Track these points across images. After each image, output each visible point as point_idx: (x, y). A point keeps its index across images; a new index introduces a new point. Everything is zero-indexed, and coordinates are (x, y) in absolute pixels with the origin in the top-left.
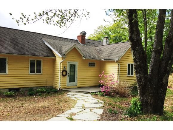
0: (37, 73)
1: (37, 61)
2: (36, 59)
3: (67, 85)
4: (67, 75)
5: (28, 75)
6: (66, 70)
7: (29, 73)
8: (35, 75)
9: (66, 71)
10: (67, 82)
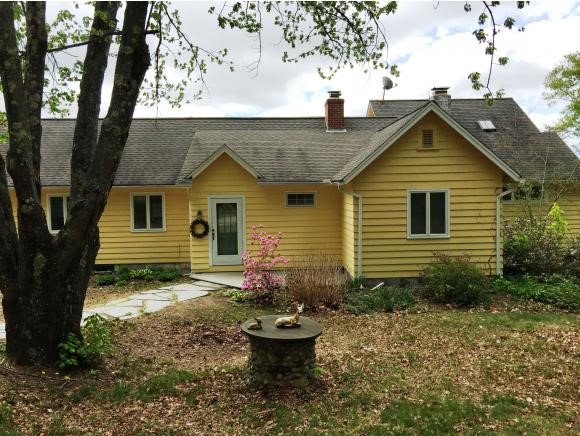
0: (152, 227)
1: (151, 197)
2: (148, 194)
3: (210, 261)
4: (210, 234)
5: (129, 234)
6: (205, 219)
7: (132, 229)
8: (148, 234)
9: (206, 225)
10: (210, 255)
